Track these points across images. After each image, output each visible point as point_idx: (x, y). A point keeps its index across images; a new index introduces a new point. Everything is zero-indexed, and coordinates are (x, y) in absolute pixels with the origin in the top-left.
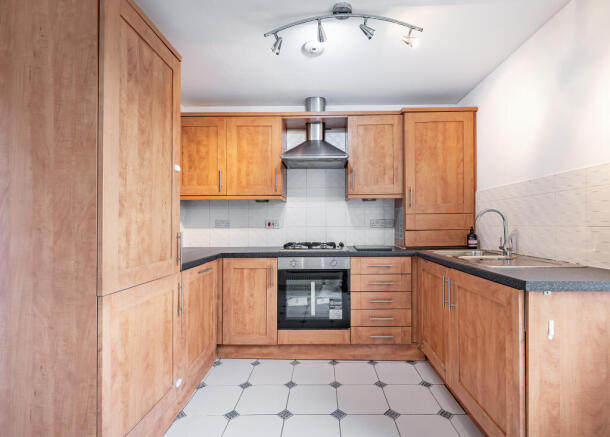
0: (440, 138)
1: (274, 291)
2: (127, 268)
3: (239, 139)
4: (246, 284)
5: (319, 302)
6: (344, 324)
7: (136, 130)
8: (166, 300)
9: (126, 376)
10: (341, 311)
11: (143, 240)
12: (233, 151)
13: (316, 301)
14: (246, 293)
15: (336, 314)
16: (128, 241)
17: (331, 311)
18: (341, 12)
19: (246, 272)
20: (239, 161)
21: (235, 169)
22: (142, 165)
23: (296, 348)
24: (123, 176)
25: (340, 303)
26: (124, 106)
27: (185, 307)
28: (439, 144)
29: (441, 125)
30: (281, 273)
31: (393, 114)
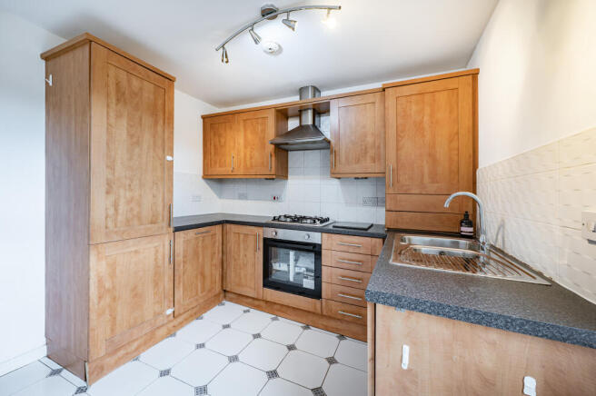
0: (427, 110)
1: (260, 254)
2: (116, 227)
3: (245, 130)
4: (242, 246)
5: (297, 270)
6: (316, 294)
7: (125, 135)
8: (157, 251)
9: (114, 299)
10: (313, 282)
11: (132, 209)
12: (241, 141)
13: (292, 267)
14: (242, 253)
15: (309, 284)
16: (116, 210)
17: (305, 280)
18: (269, 13)
19: (242, 236)
20: (245, 147)
21: (242, 154)
22: (130, 159)
23: (278, 307)
24: (111, 167)
25: (313, 274)
26: (112, 121)
27: (179, 259)
28: (426, 118)
29: (427, 97)
30: (266, 240)
31: (373, 92)
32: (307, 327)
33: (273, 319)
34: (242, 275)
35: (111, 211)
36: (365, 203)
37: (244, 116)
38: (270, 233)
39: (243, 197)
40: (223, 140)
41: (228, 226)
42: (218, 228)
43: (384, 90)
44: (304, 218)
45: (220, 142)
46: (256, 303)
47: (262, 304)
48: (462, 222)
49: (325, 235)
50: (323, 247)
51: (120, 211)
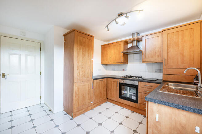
0: (180, 37)
1: (118, 88)
2: (79, 78)
3: (114, 49)
4: (112, 85)
5: (130, 93)
6: (136, 101)
7: (81, 54)
8: (89, 85)
9: (79, 97)
11: (83, 74)
12: (113, 52)
13: (129, 92)
14: (112, 87)
15: (134, 98)
16: (79, 74)
17: (132, 97)
19: (112, 82)
20: (114, 54)
21: (113, 56)
22: (83, 60)
23: (124, 105)
24: (78, 63)
25: (135, 95)
27: (95, 88)
28: (180, 40)
29: (180, 33)
30: (120, 83)
31: (159, 33)
32: (133, 112)
33: (122, 108)
34: (113, 94)
35: (78, 75)
36: (156, 71)
37: (114, 44)
38: (121, 81)
39: (113, 70)
40: (107, 52)
41: (109, 79)
42: (106, 79)
43: (163, 31)
44: (133, 76)
45: (106, 53)
46: (117, 103)
47: (119, 103)
48: (194, 79)
49: (140, 82)
50: (139, 86)
51: (80, 74)
